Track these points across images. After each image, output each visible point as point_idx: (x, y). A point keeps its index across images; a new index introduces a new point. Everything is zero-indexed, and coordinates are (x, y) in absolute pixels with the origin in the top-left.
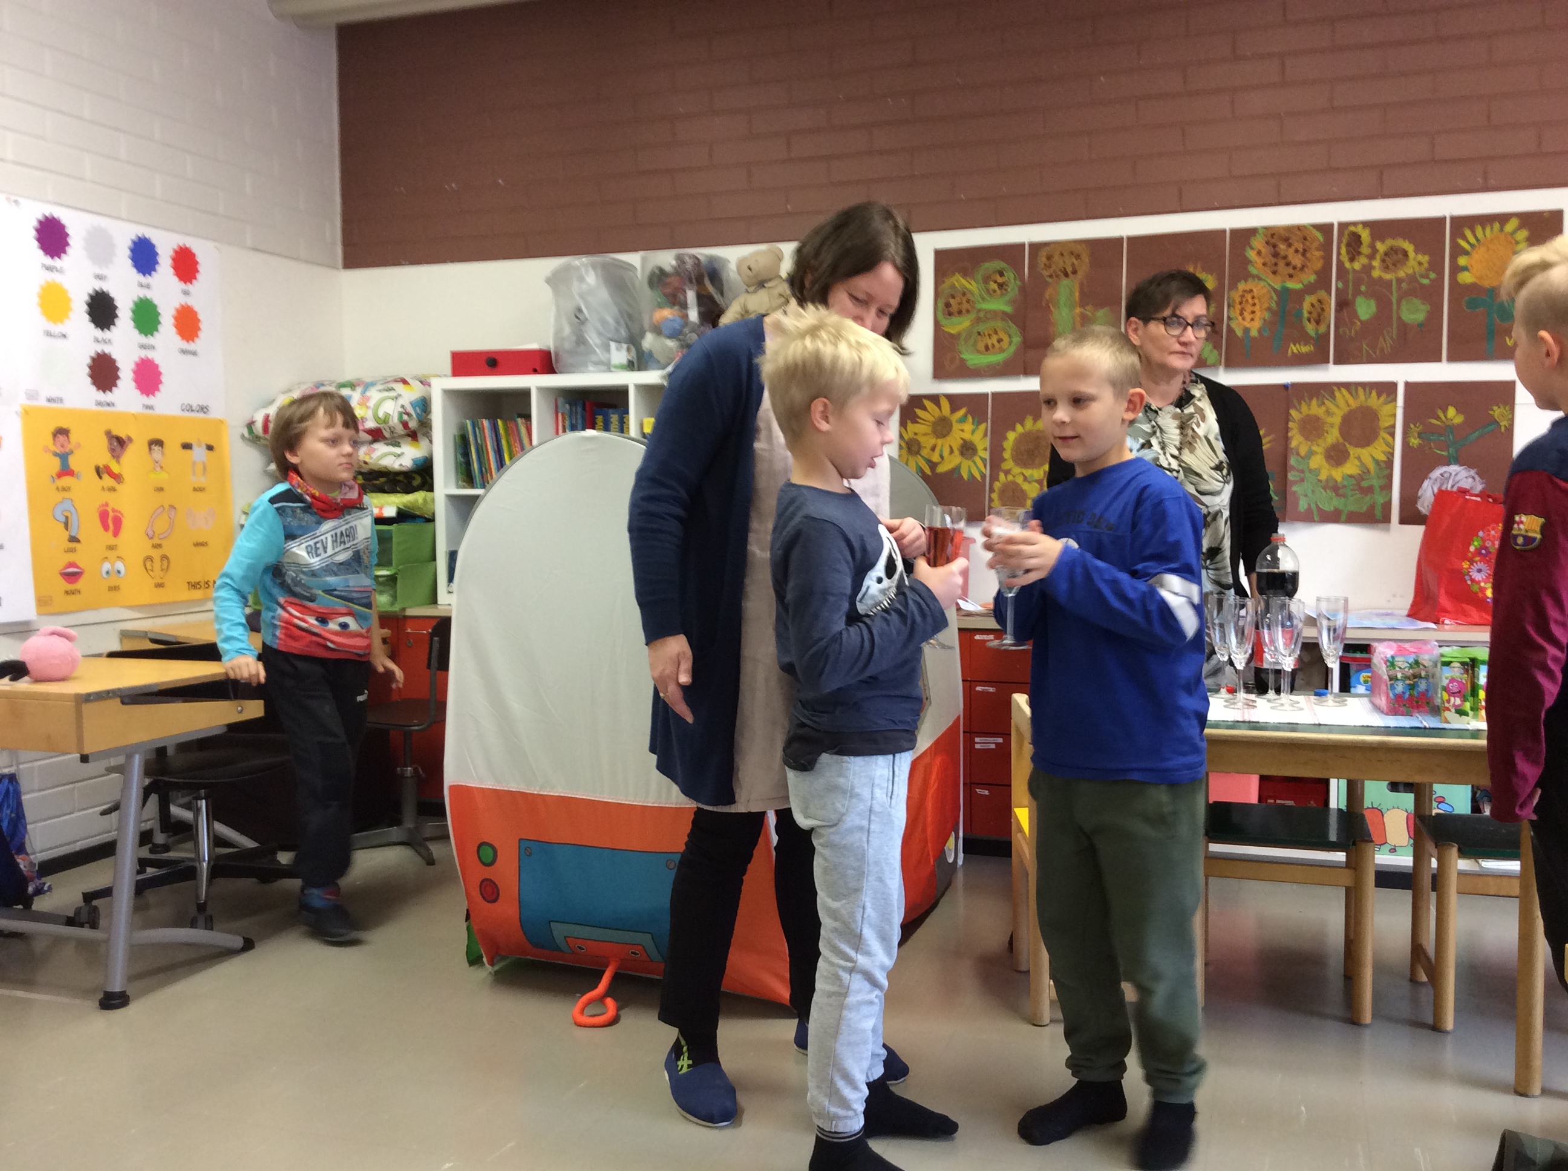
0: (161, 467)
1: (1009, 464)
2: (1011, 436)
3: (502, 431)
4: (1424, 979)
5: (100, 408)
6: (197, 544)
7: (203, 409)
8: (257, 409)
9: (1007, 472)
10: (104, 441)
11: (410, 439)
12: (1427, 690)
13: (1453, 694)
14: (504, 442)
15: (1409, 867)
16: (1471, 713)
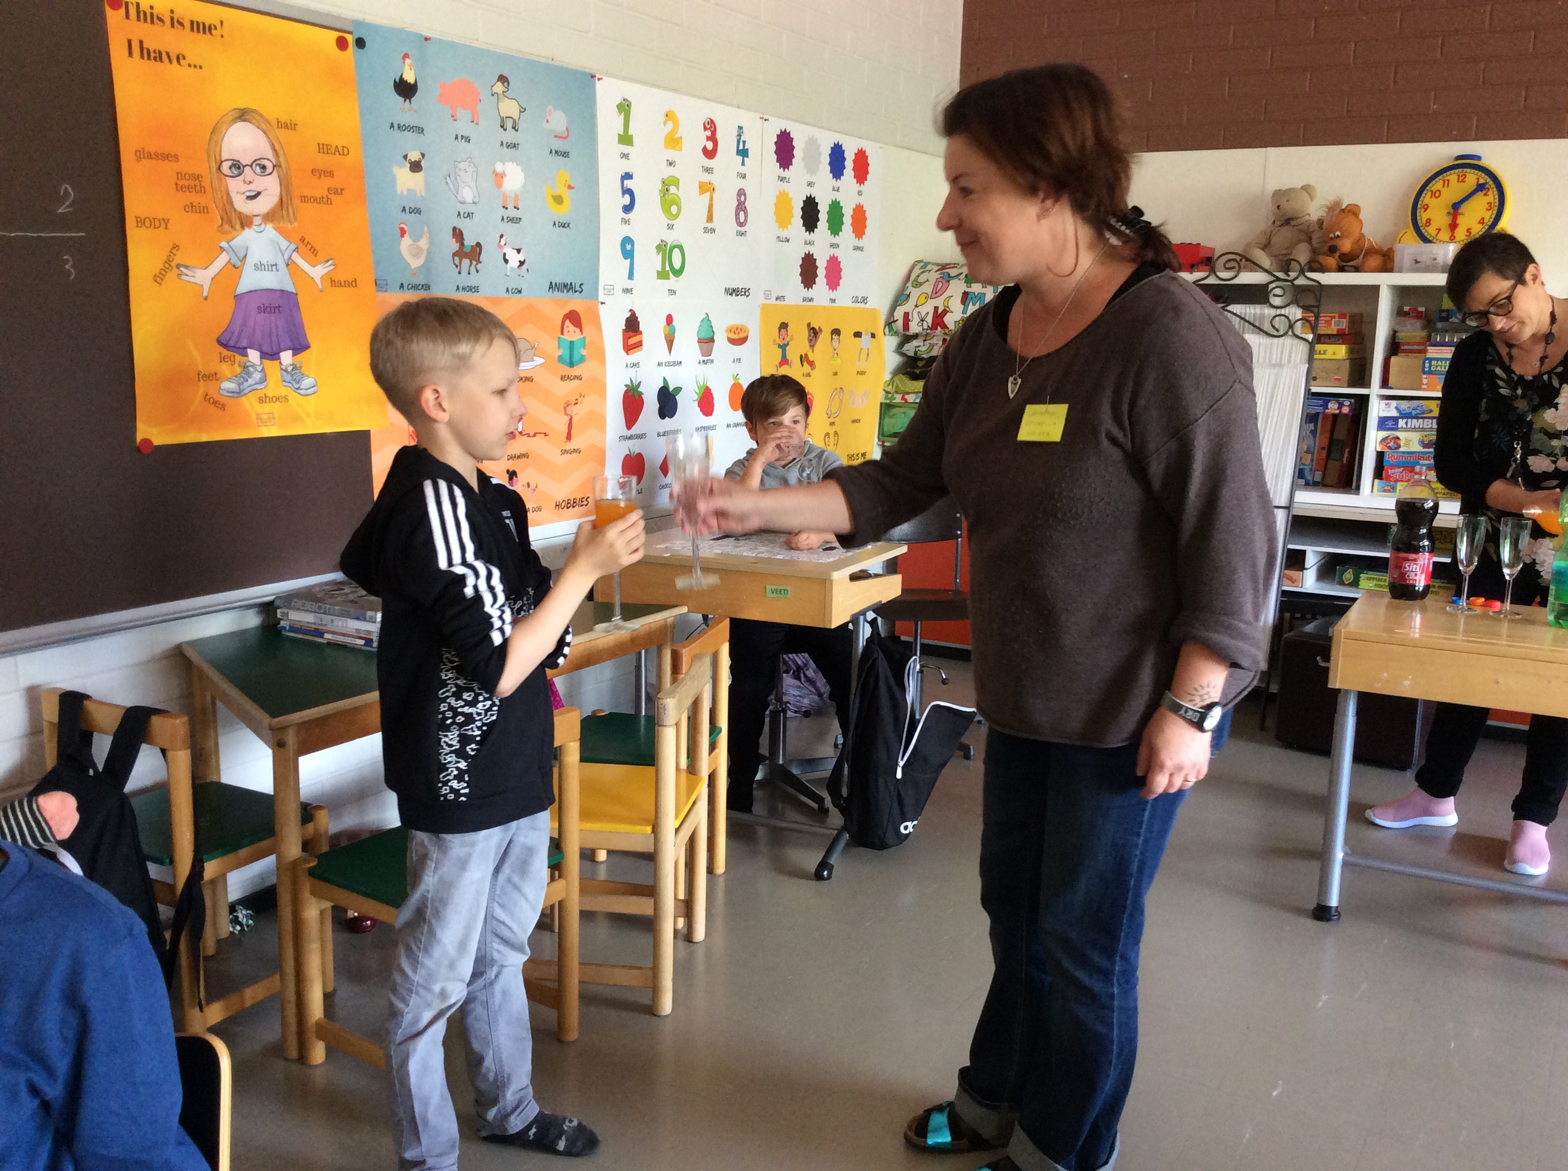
0: (837, 354)
5: (805, 303)
6: (854, 421)
7: (864, 300)
10: (805, 333)
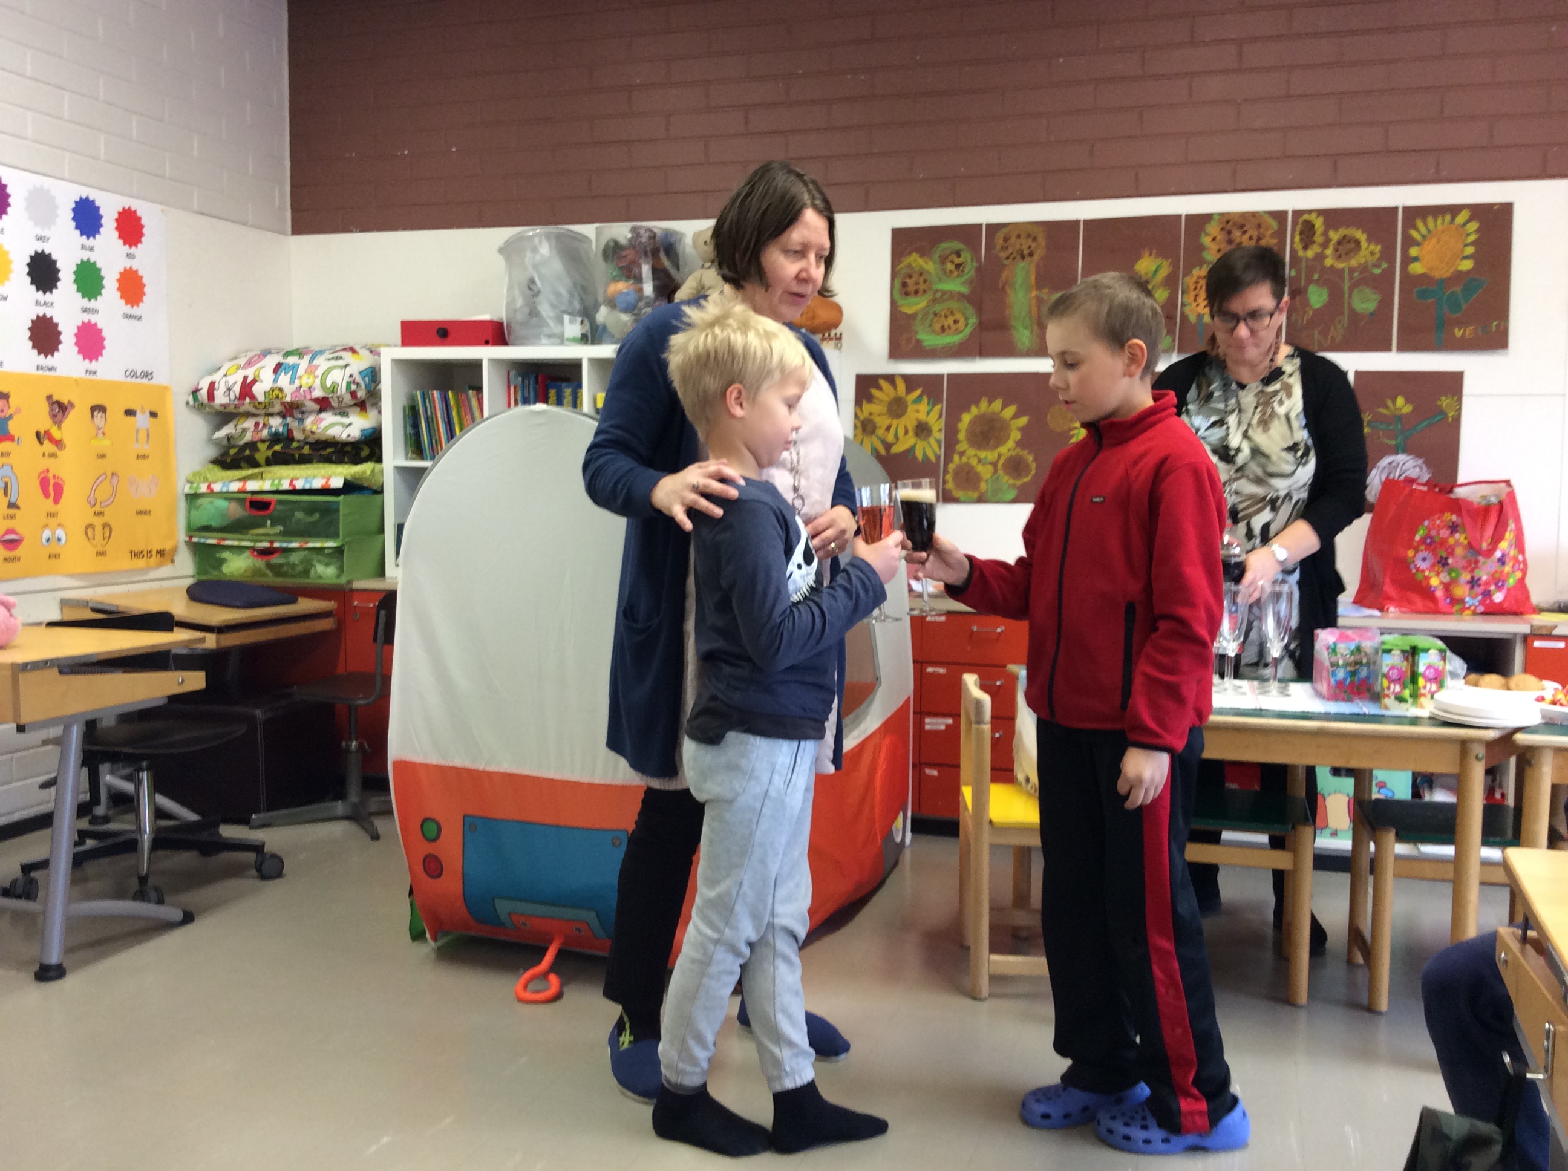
0: (104, 434)
1: (963, 446)
2: (966, 418)
3: (452, 402)
4: (1360, 959)
5: (40, 372)
6: (139, 513)
7: (147, 375)
8: (202, 377)
9: (962, 454)
10: (45, 407)
11: (358, 409)
12: (1368, 677)
13: (1392, 681)
14: (454, 414)
15: (1348, 851)
16: (1410, 700)
